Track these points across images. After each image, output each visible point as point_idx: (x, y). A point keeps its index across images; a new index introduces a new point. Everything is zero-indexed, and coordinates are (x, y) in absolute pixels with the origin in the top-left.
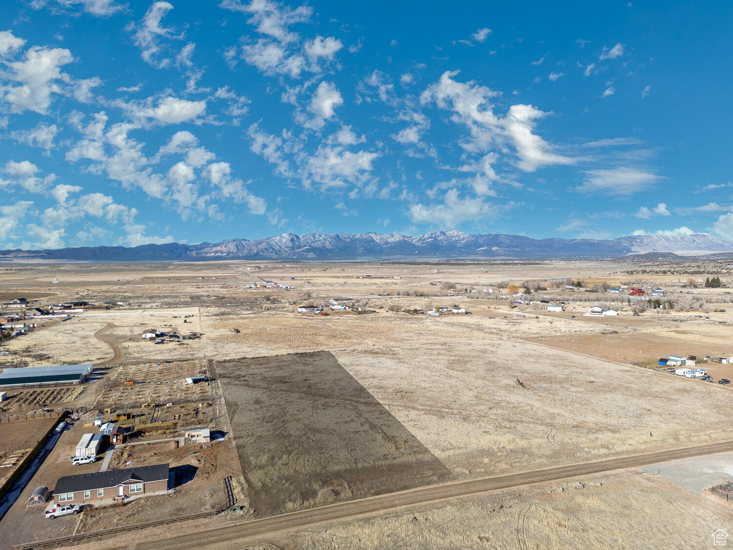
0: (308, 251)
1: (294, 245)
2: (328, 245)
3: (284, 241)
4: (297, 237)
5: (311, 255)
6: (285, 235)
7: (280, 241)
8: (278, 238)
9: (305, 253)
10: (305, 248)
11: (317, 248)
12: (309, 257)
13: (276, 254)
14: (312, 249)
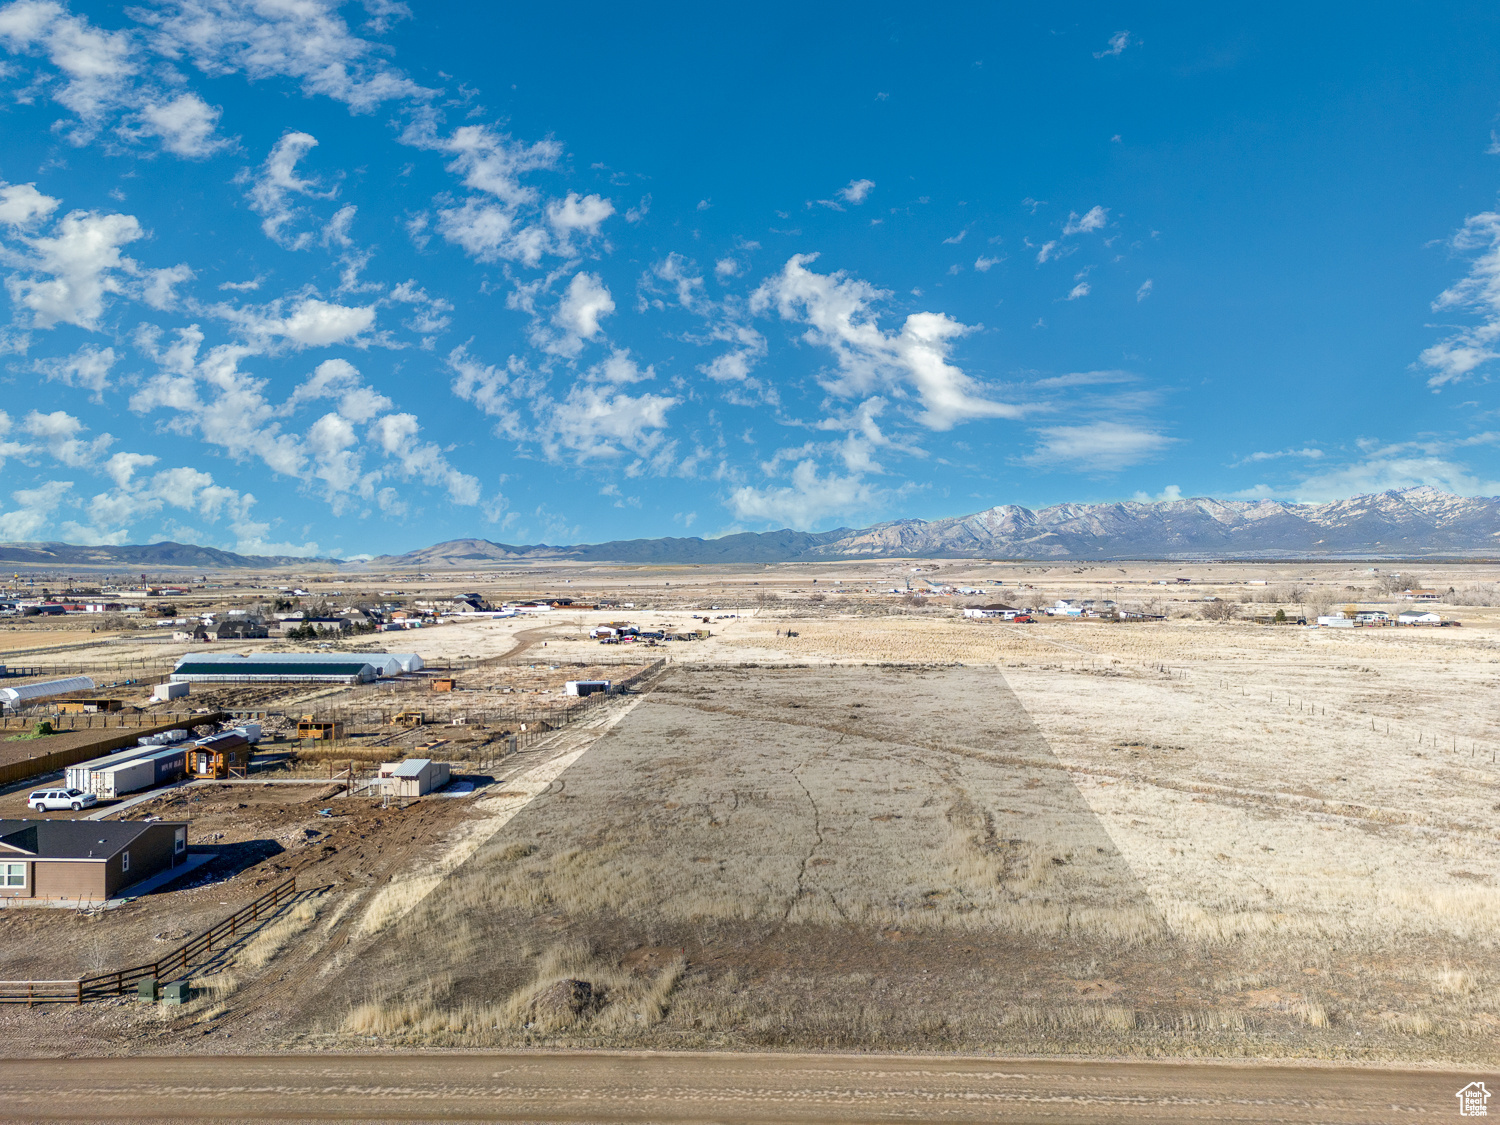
0: (1050, 541)
1: (1019, 527)
2: (1097, 529)
3: (999, 523)
4: (1027, 512)
5: (1057, 550)
6: (1001, 509)
7: (990, 522)
8: (985, 515)
9: (1044, 546)
10: (1043, 536)
11: (1070, 534)
12: (1053, 553)
13: (981, 548)
14: (1061, 538)
